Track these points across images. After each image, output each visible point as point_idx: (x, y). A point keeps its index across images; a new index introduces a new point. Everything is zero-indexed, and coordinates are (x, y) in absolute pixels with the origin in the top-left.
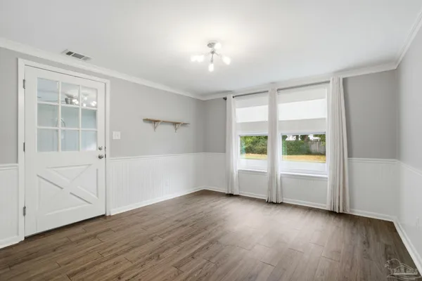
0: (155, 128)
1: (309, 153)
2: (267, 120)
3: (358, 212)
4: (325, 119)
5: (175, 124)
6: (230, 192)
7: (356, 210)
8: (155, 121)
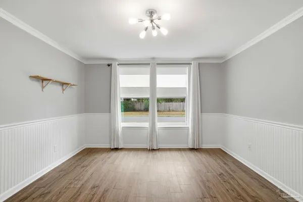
0: (43, 87)
1: (134, 110)
2: (149, 86)
3: (204, 146)
4: (186, 88)
5: (63, 84)
6: (116, 147)
7: (203, 145)
8: (43, 80)
